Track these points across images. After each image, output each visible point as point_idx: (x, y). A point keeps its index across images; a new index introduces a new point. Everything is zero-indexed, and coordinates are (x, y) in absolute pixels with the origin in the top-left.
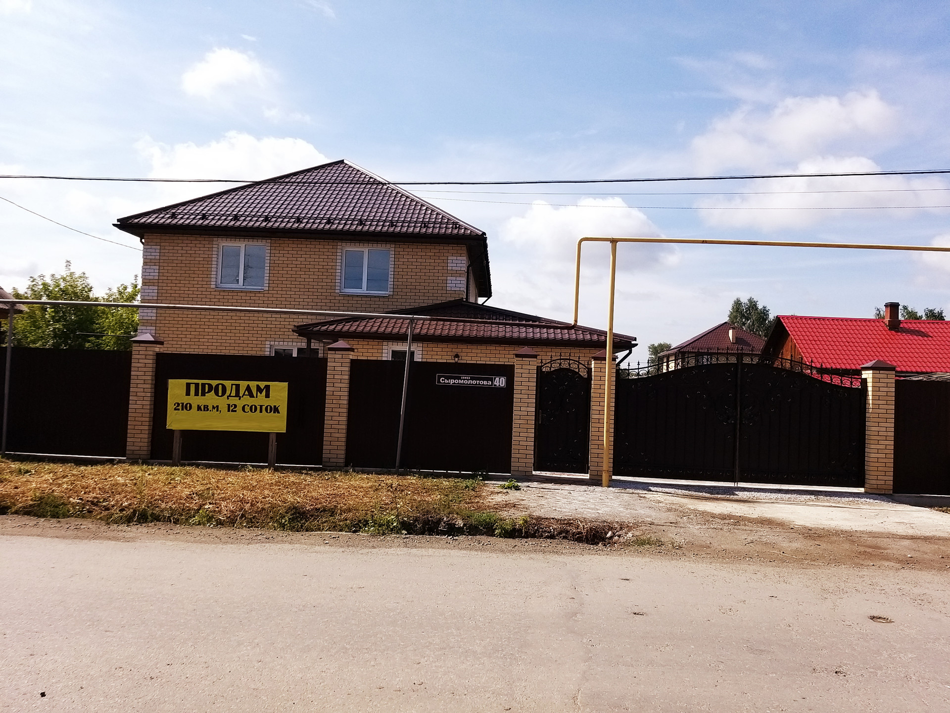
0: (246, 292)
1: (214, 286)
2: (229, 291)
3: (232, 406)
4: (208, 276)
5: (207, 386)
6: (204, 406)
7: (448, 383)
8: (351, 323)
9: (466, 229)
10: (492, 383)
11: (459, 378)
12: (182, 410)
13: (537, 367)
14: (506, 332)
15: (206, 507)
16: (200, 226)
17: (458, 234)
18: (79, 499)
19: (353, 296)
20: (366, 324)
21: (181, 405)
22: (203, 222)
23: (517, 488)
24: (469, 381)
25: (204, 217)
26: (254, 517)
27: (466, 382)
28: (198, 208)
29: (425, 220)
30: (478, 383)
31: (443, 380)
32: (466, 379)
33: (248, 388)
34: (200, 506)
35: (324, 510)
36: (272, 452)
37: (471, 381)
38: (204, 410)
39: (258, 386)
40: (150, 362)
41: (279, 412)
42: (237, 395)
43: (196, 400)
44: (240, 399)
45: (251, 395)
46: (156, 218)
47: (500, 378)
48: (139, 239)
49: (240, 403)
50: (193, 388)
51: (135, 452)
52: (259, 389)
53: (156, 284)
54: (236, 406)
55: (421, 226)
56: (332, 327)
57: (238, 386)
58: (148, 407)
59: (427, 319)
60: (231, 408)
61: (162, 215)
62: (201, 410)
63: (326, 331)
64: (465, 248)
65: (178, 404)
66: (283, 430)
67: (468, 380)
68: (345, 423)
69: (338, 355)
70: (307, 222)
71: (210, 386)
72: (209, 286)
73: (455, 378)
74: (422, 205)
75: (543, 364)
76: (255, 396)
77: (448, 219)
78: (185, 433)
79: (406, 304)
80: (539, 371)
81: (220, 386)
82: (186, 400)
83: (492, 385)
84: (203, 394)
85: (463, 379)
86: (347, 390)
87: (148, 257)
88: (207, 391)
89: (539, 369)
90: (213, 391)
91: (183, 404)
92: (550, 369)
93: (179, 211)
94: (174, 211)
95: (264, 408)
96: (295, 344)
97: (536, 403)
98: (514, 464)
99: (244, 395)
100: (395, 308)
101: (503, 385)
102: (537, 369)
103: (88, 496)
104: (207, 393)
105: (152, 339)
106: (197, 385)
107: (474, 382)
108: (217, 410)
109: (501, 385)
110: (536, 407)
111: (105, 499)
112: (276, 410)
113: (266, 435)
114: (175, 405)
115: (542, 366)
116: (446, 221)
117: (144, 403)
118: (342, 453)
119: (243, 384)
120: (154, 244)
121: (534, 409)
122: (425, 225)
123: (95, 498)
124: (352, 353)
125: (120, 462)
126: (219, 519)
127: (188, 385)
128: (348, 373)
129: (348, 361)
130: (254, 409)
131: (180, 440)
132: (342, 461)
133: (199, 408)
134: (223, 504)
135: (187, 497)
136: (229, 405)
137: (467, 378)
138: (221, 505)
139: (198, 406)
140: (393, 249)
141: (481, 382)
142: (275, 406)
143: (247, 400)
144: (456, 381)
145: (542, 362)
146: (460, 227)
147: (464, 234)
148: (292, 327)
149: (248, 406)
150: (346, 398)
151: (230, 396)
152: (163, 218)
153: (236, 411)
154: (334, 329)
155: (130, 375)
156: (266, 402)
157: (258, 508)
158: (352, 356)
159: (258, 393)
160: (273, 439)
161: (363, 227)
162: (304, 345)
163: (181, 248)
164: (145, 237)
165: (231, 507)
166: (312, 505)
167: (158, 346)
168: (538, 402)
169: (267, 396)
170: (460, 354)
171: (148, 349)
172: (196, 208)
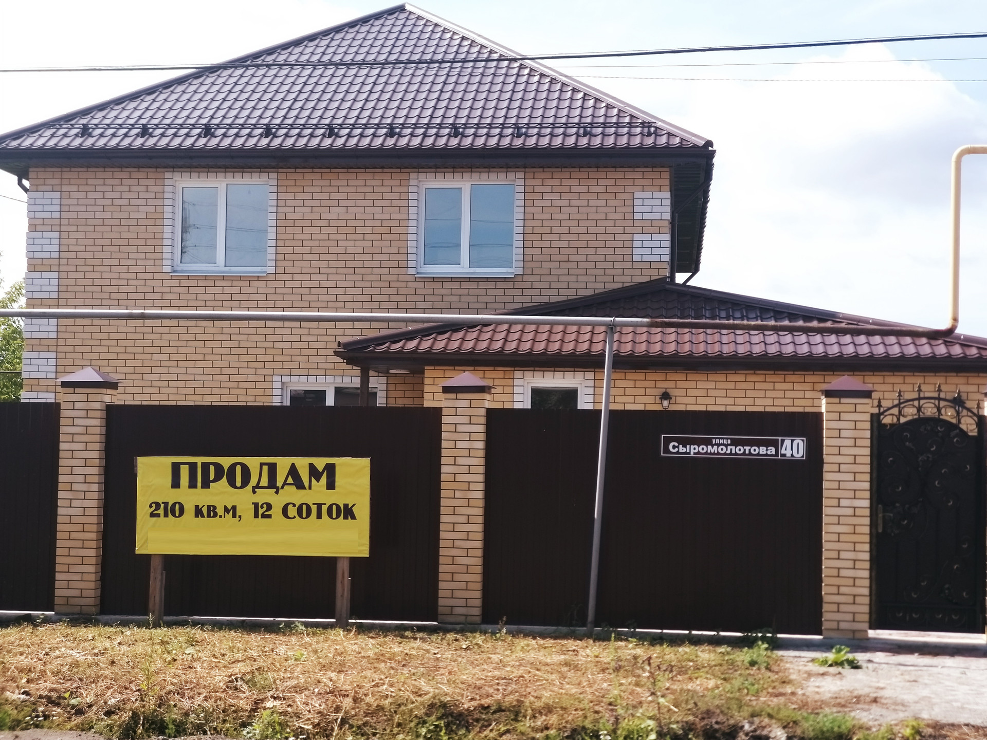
0: (232, 279)
1: (168, 269)
2: (197, 279)
3: (262, 507)
4: (157, 248)
5: (212, 468)
6: (209, 507)
7: (686, 453)
8: (447, 335)
9: (670, 135)
10: (777, 451)
11: (708, 442)
12: (166, 515)
13: (872, 415)
14: (766, 344)
15: (269, 704)
16: (140, 149)
17: (654, 147)
18: (23, 693)
19: (442, 280)
20: (479, 335)
21: (162, 506)
22: (145, 141)
23: (855, 666)
24: (729, 448)
25: (145, 132)
26: (365, 724)
27: (722, 450)
28: (131, 113)
29: (583, 120)
30: (747, 452)
31: (674, 447)
32: (723, 444)
33: (293, 471)
34: (255, 703)
35: (500, 710)
36: (342, 596)
37: (733, 448)
38: (209, 516)
39: (312, 467)
40: (96, 423)
41: (353, 518)
42: (272, 484)
43: (190, 497)
44: (277, 493)
45: (299, 485)
46: (52, 136)
47: (792, 441)
48: (15, 178)
49: (277, 501)
50: (185, 472)
51: (72, 601)
52: (314, 473)
53: (56, 268)
54: (269, 507)
55: (577, 134)
56: (412, 345)
57: (272, 468)
58: (95, 512)
59: (642, 325)
60: (262, 511)
61: (62, 131)
62: (203, 516)
63: (400, 352)
64: (667, 175)
65: (158, 505)
66: (363, 551)
67: (726, 446)
68: (480, 536)
69: (462, 402)
70: (349, 136)
71: (219, 467)
72: (158, 269)
73: (699, 442)
74: (574, 90)
75: (882, 410)
76: (306, 484)
77: (632, 116)
78: (172, 562)
79: (550, 292)
80: (875, 424)
81: (239, 468)
82: (172, 496)
83: (777, 454)
84: (206, 484)
85: (716, 444)
86: (482, 470)
87: (38, 215)
88: (212, 477)
89: (875, 419)
90: (225, 478)
91: (166, 504)
92: (898, 419)
93: (95, 121)
94: (84, 121)
95: (324, 509)
96: (330, 379)
97: (871, 490)
98: (829, 616)
99: (285, 484)
100: (527, 302)
101: (801, 454)
102: (872, 421)
103: (37, 687)
104: (214, 481)
105: (98, 378)
106: (193, 467)
107: (739, 450)
108: (234, 516)
109: (795, 454)
110: (871, 499)
111: (72, 693)
112: (348, 512)
113: (331, 562)
114: (151, 506)
115: (880, 414)
116: (627, 120)
117: (87, 503)
118: (476, 595)
119: (283, 464)
120: (50, 188)
121: (867, 503)
122: (586, 130)
123: (52, 690)
124: (487, 396)
125: (46, 620)
126: (301, 727)
127: (176, 468)
128: (482, 437)
129: (483, 412)
130: (304, 511)
131: (162, 574)
132: (477, 611)
133: (198, 512)
134: (299, 699)
135: (227, 687)
136: (256, 505)
137: (725, 442)
138: (294, 702)
139: (197, 507)
140: (522, 182)
141: (755, 450)
142: (346, 506)
143: (291, 495)
144: (703, 449)
145: (879, 406)
146: (657, 132)
147: (667, 147)
148: (335, 346)
149: (294, 505)
150: (481, 486)
151: (258, 486)
152: (65, 135)
153: (269, 516)
154: (417, 347)
155: (58, 450)
156: (329, 498)
157: (369, 705)
158: (489, 402)
159: (313, 479)
160: (343, 569)
161: (397, 140)
162: (356, 382)
163: (100, 195)
164: (31, 175)
165: (316, 703)
166: (472, 699)
167: (109, 391)
168: (874, 488)
169: (331, 485)
170: (673, 392)
171: (91, 398)
172: (126, 113)
